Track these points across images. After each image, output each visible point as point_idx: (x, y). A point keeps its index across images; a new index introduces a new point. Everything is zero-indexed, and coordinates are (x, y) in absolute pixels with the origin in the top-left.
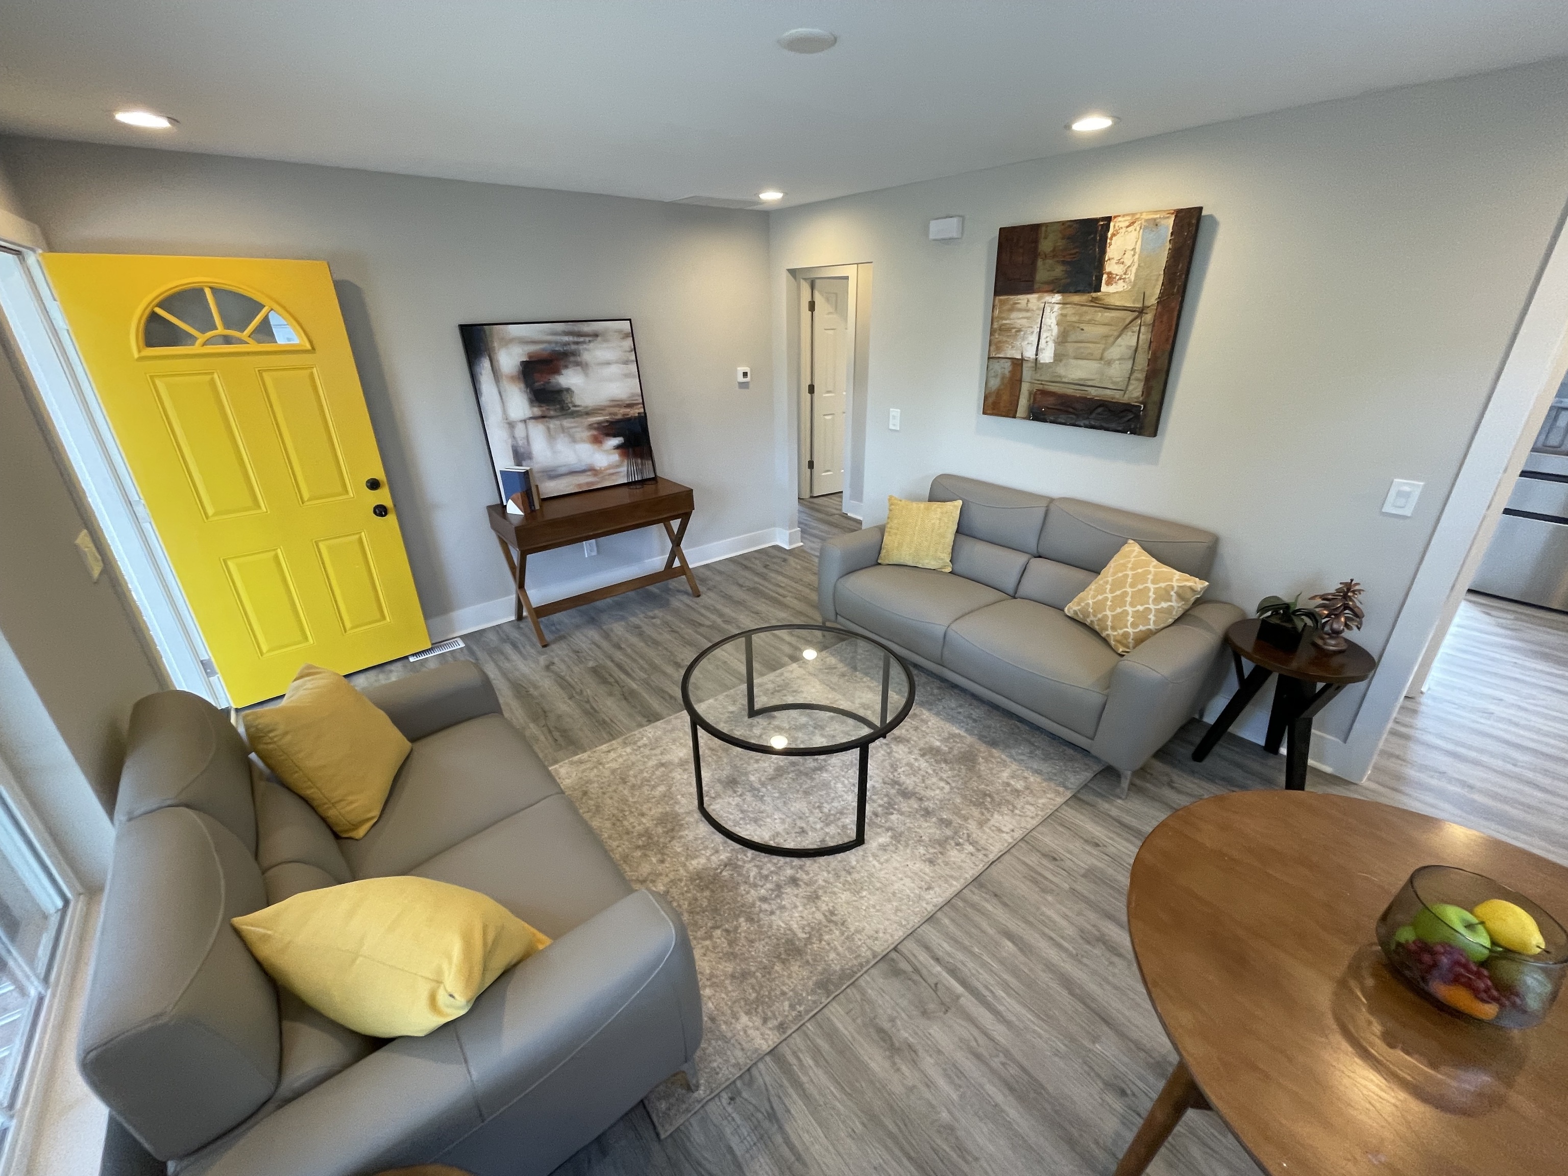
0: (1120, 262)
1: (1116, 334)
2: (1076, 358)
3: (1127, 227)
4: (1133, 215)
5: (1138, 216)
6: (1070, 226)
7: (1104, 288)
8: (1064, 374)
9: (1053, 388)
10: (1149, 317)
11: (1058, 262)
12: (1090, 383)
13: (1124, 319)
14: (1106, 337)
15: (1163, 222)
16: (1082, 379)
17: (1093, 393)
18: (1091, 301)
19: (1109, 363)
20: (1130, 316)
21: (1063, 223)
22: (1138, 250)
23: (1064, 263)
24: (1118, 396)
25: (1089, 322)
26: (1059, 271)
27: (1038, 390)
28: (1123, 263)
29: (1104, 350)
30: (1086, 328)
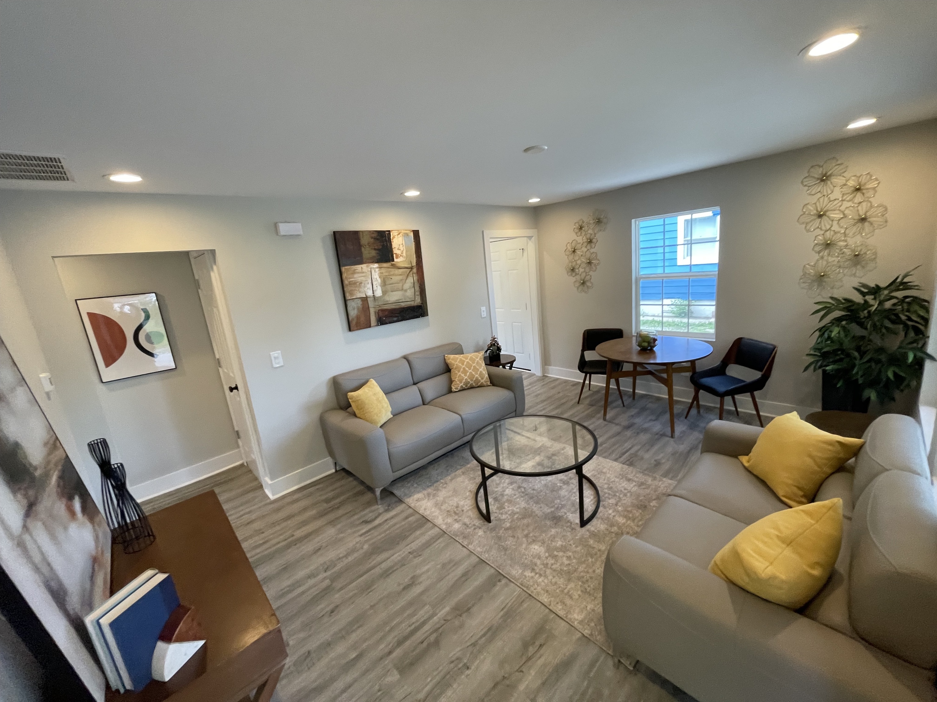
0: (398, 249)
1: (405, 278)
2: (392, 292)
3: (398, 235)
4: (398, 230)
5: (400, 231)
6: (373, 233)
7: (395, 260)
8: (388, 299)
9: (385, 307)
10: (415, 270)
11: (372, 249)
12: (401, 301)
13: (406, 272)
14: (402, 280)
15: (409, 234)
16: (397, 300)
17: (403, 305)
18: (392, 266)
19: (406, 291)
20: (408, 270)
21: (370, 231)
22: (404, 244)
23: (375, 249)
24: (412, 304)
25: (393, 275)
26: (373, 253)
27: (379, 310)
28: (400, 249)
29: (403, 285)
30: (393, 277)
